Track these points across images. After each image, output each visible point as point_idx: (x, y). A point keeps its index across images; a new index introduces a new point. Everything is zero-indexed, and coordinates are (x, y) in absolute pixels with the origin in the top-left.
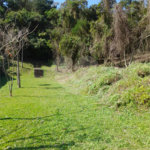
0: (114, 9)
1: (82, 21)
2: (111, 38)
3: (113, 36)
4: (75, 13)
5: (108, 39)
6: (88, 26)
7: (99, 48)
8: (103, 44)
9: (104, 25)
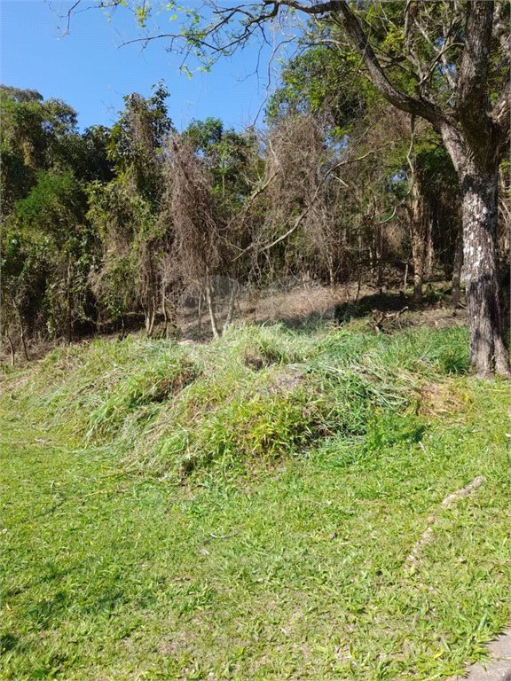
0: (167, 151)
1: (56, 178)
2: (164, 242)
3: (169, 238)
4: (26, 146)
5: (152, 245)
6: (83, 197)
7: (123, 276)
8: (138, 264)
9: (136, 199)
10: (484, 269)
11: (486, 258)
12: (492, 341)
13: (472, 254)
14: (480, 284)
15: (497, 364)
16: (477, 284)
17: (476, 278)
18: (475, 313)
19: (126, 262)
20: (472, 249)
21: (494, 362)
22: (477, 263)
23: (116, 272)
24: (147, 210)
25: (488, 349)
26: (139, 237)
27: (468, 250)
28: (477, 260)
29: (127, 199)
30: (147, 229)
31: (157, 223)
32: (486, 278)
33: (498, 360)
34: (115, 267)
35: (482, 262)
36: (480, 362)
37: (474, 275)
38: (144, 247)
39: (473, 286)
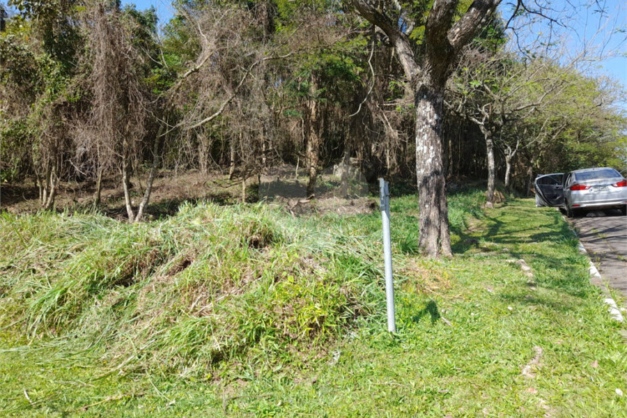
9: (41, 57)
10: (435, 165)
11: (437, 157)
12: (440, 227)
13: (425, 152)
14: (432, 178)
15: (442, 247)
16: (429, 177)
17: (429, 173)
18: (427, 202)
19: (23, 124)
20: (425, 148)
21: (441, 245)
22: (430, 161)
23: (8, 134)
24: (56, 71)
25: (437, 233)
26: (43, 99)
27: (422, 149)
28: (429, 158)
29: (29, 55)
30: (55, 92)
31: (70, 86)
32: (436, 173)
33: (443, 243)
34: (8, 129)
35: (433, 159)
36: (431, 245)
37: (427, 170)
38: (48, 111)
39: (426, 180)
